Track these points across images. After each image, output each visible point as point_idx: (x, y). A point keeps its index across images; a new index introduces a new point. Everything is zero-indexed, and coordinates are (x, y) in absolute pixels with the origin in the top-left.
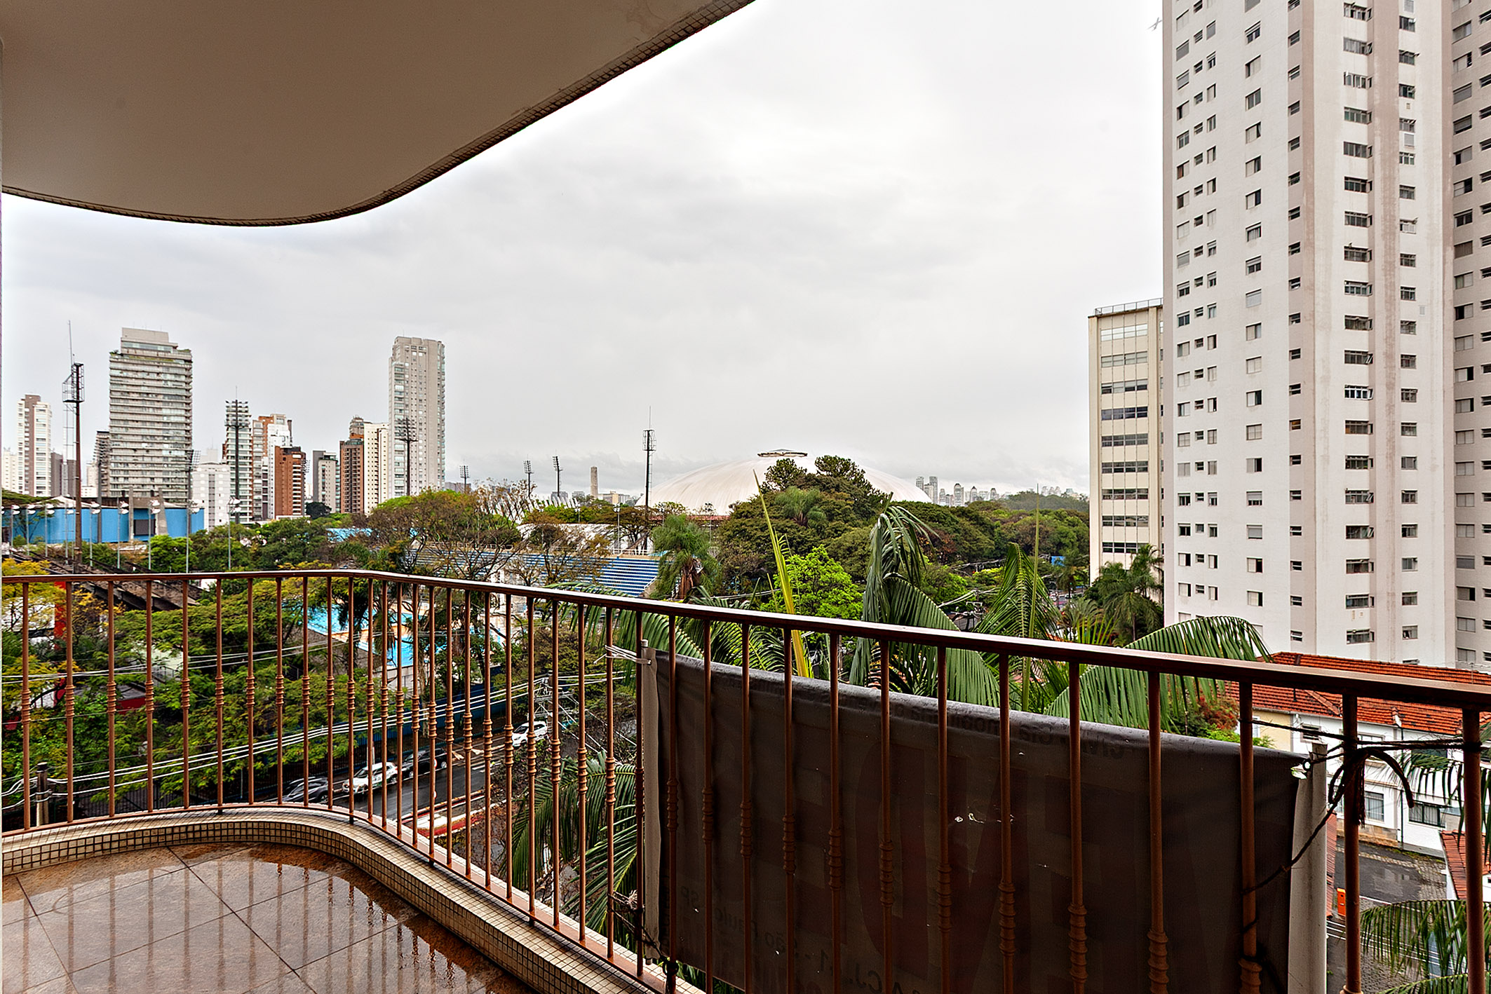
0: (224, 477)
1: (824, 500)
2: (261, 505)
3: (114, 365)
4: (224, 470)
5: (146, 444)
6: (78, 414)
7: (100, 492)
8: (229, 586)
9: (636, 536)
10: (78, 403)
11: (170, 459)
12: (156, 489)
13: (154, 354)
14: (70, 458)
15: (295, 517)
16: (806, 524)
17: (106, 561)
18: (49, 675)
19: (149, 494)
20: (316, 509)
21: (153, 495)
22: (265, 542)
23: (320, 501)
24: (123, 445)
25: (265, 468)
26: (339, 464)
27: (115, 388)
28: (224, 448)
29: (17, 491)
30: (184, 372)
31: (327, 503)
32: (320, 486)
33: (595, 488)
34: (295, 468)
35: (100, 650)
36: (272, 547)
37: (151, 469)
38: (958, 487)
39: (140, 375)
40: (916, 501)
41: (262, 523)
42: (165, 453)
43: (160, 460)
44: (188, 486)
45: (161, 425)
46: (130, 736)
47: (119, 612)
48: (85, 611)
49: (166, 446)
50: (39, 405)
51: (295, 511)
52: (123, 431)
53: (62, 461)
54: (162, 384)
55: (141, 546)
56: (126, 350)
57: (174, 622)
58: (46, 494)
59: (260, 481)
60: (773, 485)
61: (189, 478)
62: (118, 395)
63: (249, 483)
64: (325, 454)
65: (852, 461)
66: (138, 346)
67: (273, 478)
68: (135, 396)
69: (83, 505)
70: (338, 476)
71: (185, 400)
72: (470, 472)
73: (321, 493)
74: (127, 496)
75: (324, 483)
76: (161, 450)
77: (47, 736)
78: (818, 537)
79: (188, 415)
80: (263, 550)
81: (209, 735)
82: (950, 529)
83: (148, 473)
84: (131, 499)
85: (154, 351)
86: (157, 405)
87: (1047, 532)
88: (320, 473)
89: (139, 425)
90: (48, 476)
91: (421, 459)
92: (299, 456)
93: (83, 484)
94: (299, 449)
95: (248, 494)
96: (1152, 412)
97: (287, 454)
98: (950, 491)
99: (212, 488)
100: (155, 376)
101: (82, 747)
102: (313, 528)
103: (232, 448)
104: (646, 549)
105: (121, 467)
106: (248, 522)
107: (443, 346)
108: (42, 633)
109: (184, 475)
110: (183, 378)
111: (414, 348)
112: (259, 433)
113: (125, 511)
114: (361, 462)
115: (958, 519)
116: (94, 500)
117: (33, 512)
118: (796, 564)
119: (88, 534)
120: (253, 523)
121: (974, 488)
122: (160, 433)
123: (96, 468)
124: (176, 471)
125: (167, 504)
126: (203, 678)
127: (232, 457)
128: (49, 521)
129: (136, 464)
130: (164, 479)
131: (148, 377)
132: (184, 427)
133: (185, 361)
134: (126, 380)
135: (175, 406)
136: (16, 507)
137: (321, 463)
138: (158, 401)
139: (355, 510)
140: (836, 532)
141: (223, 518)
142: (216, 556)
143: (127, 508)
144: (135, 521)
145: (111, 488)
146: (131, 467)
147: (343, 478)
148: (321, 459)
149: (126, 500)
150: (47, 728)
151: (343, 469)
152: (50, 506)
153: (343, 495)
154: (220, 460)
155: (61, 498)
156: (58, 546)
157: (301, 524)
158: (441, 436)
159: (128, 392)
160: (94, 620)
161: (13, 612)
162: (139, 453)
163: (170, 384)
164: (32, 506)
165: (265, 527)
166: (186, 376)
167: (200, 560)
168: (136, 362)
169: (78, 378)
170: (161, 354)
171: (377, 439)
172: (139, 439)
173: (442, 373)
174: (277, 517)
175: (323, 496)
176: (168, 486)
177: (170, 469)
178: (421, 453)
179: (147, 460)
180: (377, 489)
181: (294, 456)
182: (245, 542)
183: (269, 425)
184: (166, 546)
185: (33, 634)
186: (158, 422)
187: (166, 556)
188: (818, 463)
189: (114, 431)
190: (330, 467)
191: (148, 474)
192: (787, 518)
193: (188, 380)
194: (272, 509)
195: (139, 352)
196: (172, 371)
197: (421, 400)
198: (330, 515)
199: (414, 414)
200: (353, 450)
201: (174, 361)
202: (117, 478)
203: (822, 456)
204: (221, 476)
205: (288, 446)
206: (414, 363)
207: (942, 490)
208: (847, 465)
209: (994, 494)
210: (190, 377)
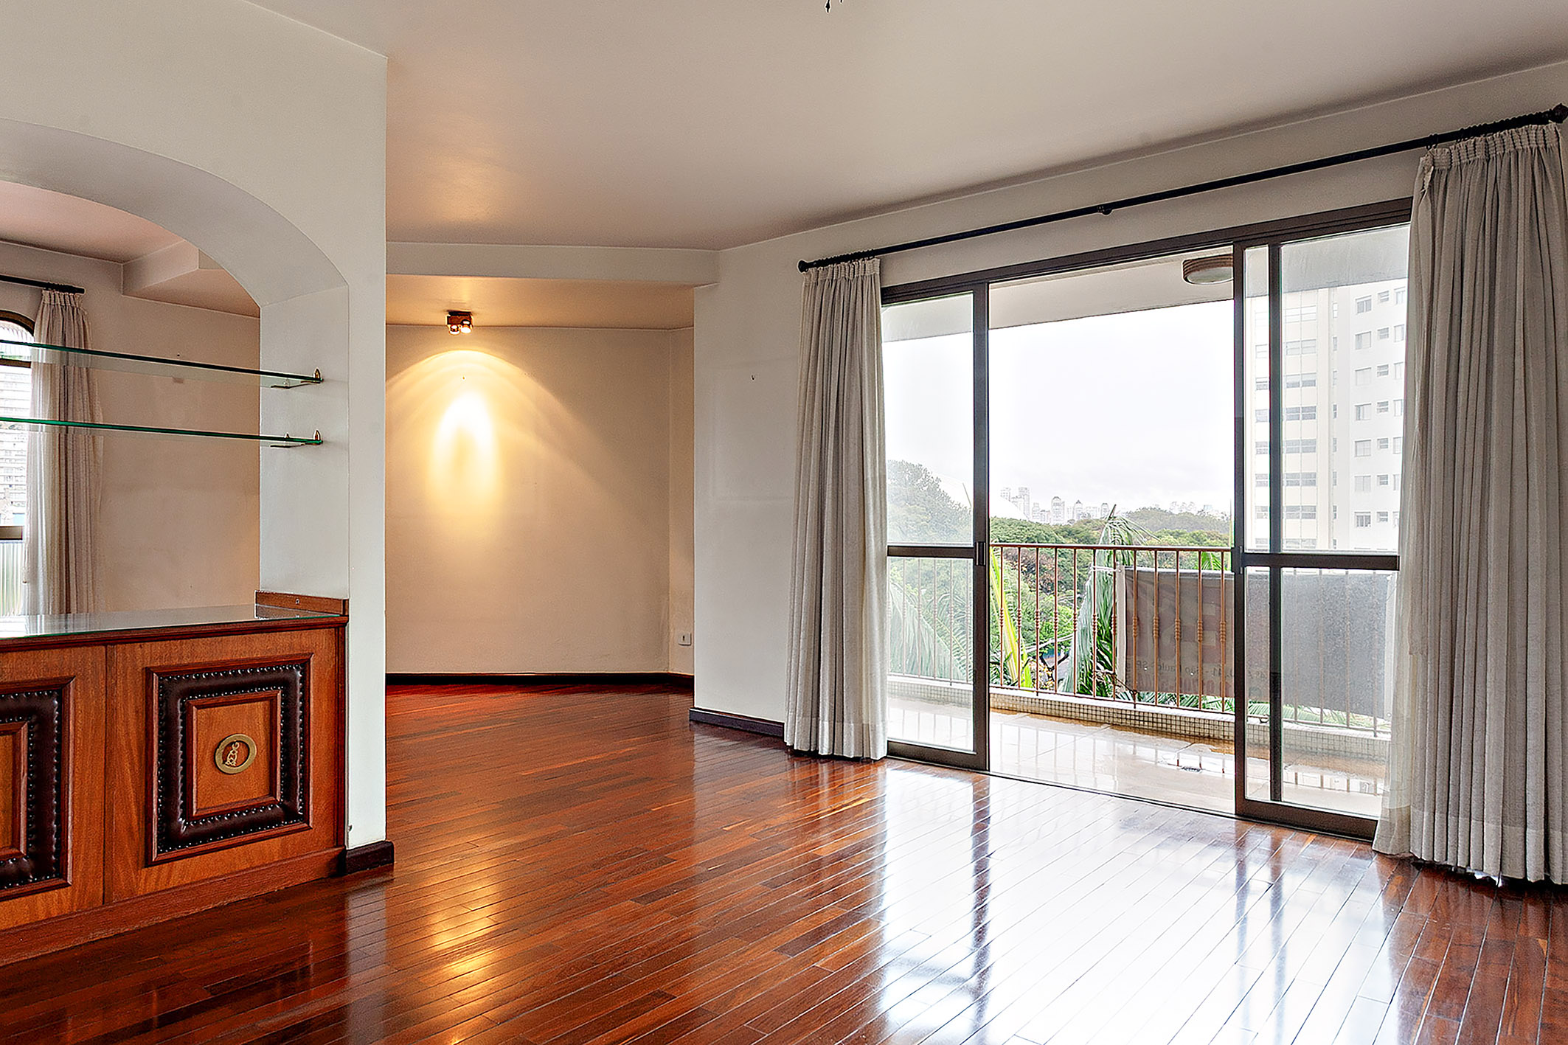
38: (1056, 501)
65: (924, 467)
96: (1322, 414)
98: (1047, 506)
121: (1078, 502)
207: (1036, 505)
208: (917, 471)
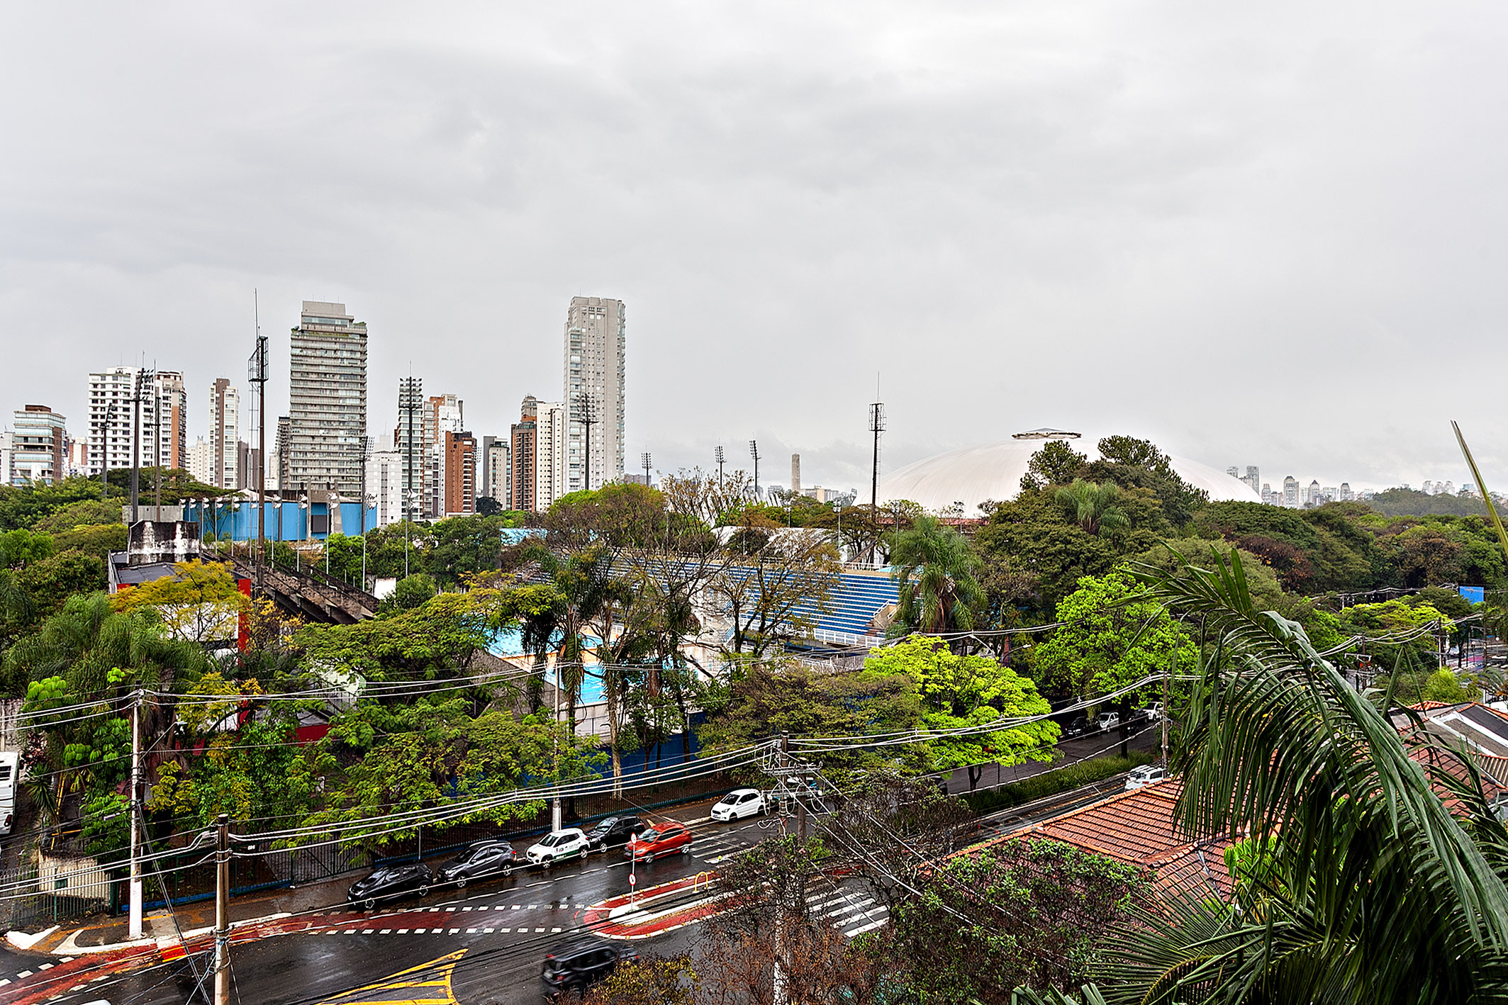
0: (397, 465)
1: (1122, 499)
2: (431, 500)
3: (295, 343)
4: (396, 459)
5: (323, 431)
6: (262, 395)
7: (280, 484)
8: (406, 597)
9: (859, 545)
10: (262, 381)
11: (345, 448)
12: (332, 481)
13: (332, 329)
14: (254, 447)
15: (468, 515)
16: (1096, 533)
17: (286, 563)
18: (232, 696)
19: (325, 486)
20: (487, 505)
21: (329, 488)
22: (437, 543)
23: (491, 496)
24: (302, 432)
25: (436, 457)
26: (510, 451)
27: (296, 368)
28: (396, 434)
29: (208, 483)
30: (359, 348)
31: (498, 498)
32: (491, 477)
33: (797, 482)
34: (466, 457)
35: (280, 669)
36: (445, 549)
37: (327, 458)
38: (1289, 481)
39: (319, 353)
40: (1247, 501)
41: (433, 521)
42: (341, 441)
43: (336, 449)
44: (362, 479)
45: (337, 408)
46: (308, 773)
47: (299, 624)
48: (266, 621)
49: (341, 432)
50: (228, 391)
51: (465, 508)
52: (302, 416)
53: (247, 450)
54: (338, 362)
55: (317, 545)
56: (306, 326)
57: (352, 639)
58: (233, 486)
59: (430, 472)
60: (1039, 477)
61: (363, 468)
62: (298, 376)
63: (420, 474)
64: (496, 440)
65: (1152, 444)
66: (316, 320)
67: (444, 468)
68: (314, 377)
69: (266, 498)
70: (509, 467)
71: (360, 380)
72: (653, 462)
73: (491, 486)
74: (305, 489)
75: (494, 475)
76: (337, 437)
77: (230, 767)
78: (1114, 552)
79: (363, 397)
80: (435, 553)
81: (389, 780)
82: (1302, 543)
83: (325, 463)
84: (309, 492)
85: (332, 325)
86: (334, 386)
87: (1452, 549)
88: (491, 462)
89: (317, 409)
90: (235, 467)
91: (598, 445)
92: (470, 443)
93: (266, 475)
94: (469, 434)
95: (419, 487)
97: (458, 439)
99: (384, 480)
100: (332, 354)
101: (262, 782)
102: (486, 528)
103: (404, 434)
104: (872, 562)
105: (300, 456)
106: (419, 520)
107: (624, 306)
108: (226, 644)
109: (358, 465)
110: (358, 355)
111: (592, 309)
112: (430, 415)
113: (305, 506)
114: (534, 449)
115: (1313, 528)
116: (276, 492)
117: (220, 506)
118: (1088, 588)
119: (270, 531)
120: (424, 520)
121: (1315, 482)
122: (336, 418)
123: (278, 458)
124: (351, 461)
125: (342, 498)
126: (380, 709)
127: (404, 444)
128: (235, 516)
129: (314, 453)
130: (339, 470)
131: (326, 355)
132: (358, 411)
133: (361, 335)
134: (306, 359)
135: (350, 386)
136: (206, 500)
137: (492, 451)
138: (335, 382)
139: (527, 507)
140: (1141, 544)
141: (395, 515)
142: (389, 558)
143: (305, 502)
144: (312, 516)
145: (290, 480)
146: (309, 456)
147: (515, 468)
148: (492, 446)
149: (305, 493)
150: (230, 757)
151: (515, 458)
152: (237, 499)
153: (514, 489)
154: (392, 448)
155: (246, 491)
156: (243, 544)
157: (473, 523)
158: (620, 417)
159: (308, 373)
160: (274, 630)
161: (199, 620)
162: (317, 441)
163: (346, 362)
164: (220, 499)
165: (437, 526)
166: (361, 353)
167: (374, 563)
168: (315, 339)
169: (263, 353)
170: (338, 329)
171: (551, 422)
172: (317, 425)
173: (621, 339)
174: (448, 514)
175: (494, 490)
176: (343, 477)
177: (345, 459)
178: (598, 438)
179: (324, 448)
180: (550, 482)
181: (465, 443)
182: (417, 543)
183: (440, 407)
184: (341, 546)
185: (219, 645)
186: (335, 406)
187: (342, 555)
188: (1102, 447)
189: (295, 416)
190: (501, 454)
191: (325, 465)
192: (1069, 524)
193: (363, 358)
194: (442, 505)
195: (318, 328)
196: (348, 347)
197: (598, 373)
198: (501, 513)
199: (591, 390)
200: (525, 433)
201: (350, 336)
202: (297, 469)
203: (1108, 436)
204: (393, 466)
205: (458, 431)
206: (592, 327)
207: (1267, 486)
208: (1144, 449)
209: (1346, 492)
210: (364, 353)
